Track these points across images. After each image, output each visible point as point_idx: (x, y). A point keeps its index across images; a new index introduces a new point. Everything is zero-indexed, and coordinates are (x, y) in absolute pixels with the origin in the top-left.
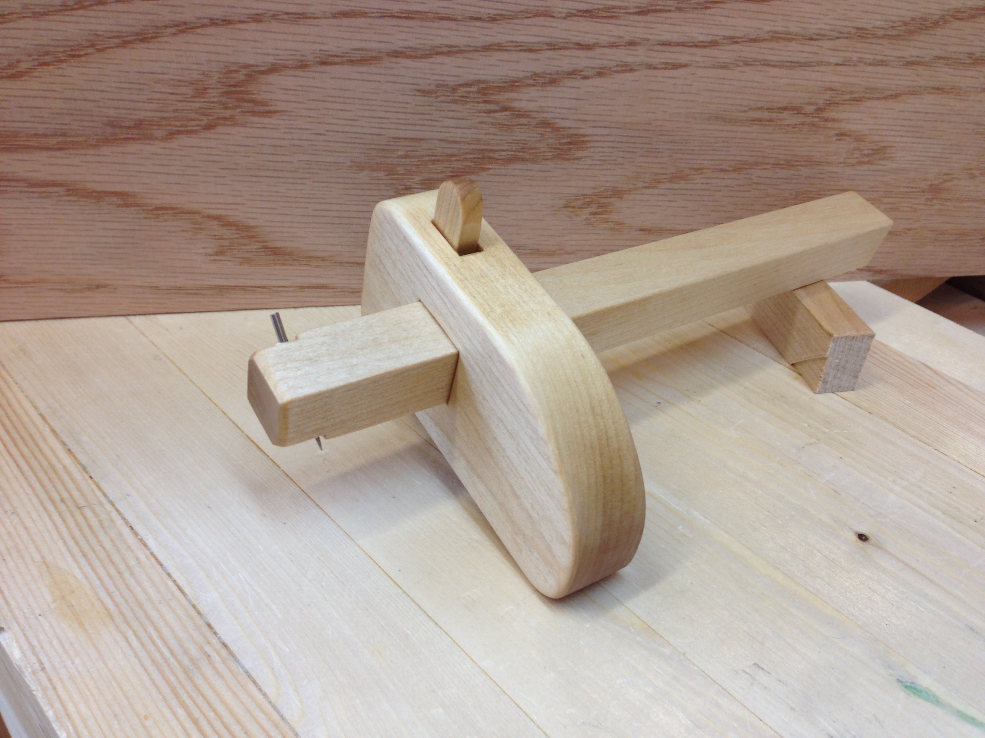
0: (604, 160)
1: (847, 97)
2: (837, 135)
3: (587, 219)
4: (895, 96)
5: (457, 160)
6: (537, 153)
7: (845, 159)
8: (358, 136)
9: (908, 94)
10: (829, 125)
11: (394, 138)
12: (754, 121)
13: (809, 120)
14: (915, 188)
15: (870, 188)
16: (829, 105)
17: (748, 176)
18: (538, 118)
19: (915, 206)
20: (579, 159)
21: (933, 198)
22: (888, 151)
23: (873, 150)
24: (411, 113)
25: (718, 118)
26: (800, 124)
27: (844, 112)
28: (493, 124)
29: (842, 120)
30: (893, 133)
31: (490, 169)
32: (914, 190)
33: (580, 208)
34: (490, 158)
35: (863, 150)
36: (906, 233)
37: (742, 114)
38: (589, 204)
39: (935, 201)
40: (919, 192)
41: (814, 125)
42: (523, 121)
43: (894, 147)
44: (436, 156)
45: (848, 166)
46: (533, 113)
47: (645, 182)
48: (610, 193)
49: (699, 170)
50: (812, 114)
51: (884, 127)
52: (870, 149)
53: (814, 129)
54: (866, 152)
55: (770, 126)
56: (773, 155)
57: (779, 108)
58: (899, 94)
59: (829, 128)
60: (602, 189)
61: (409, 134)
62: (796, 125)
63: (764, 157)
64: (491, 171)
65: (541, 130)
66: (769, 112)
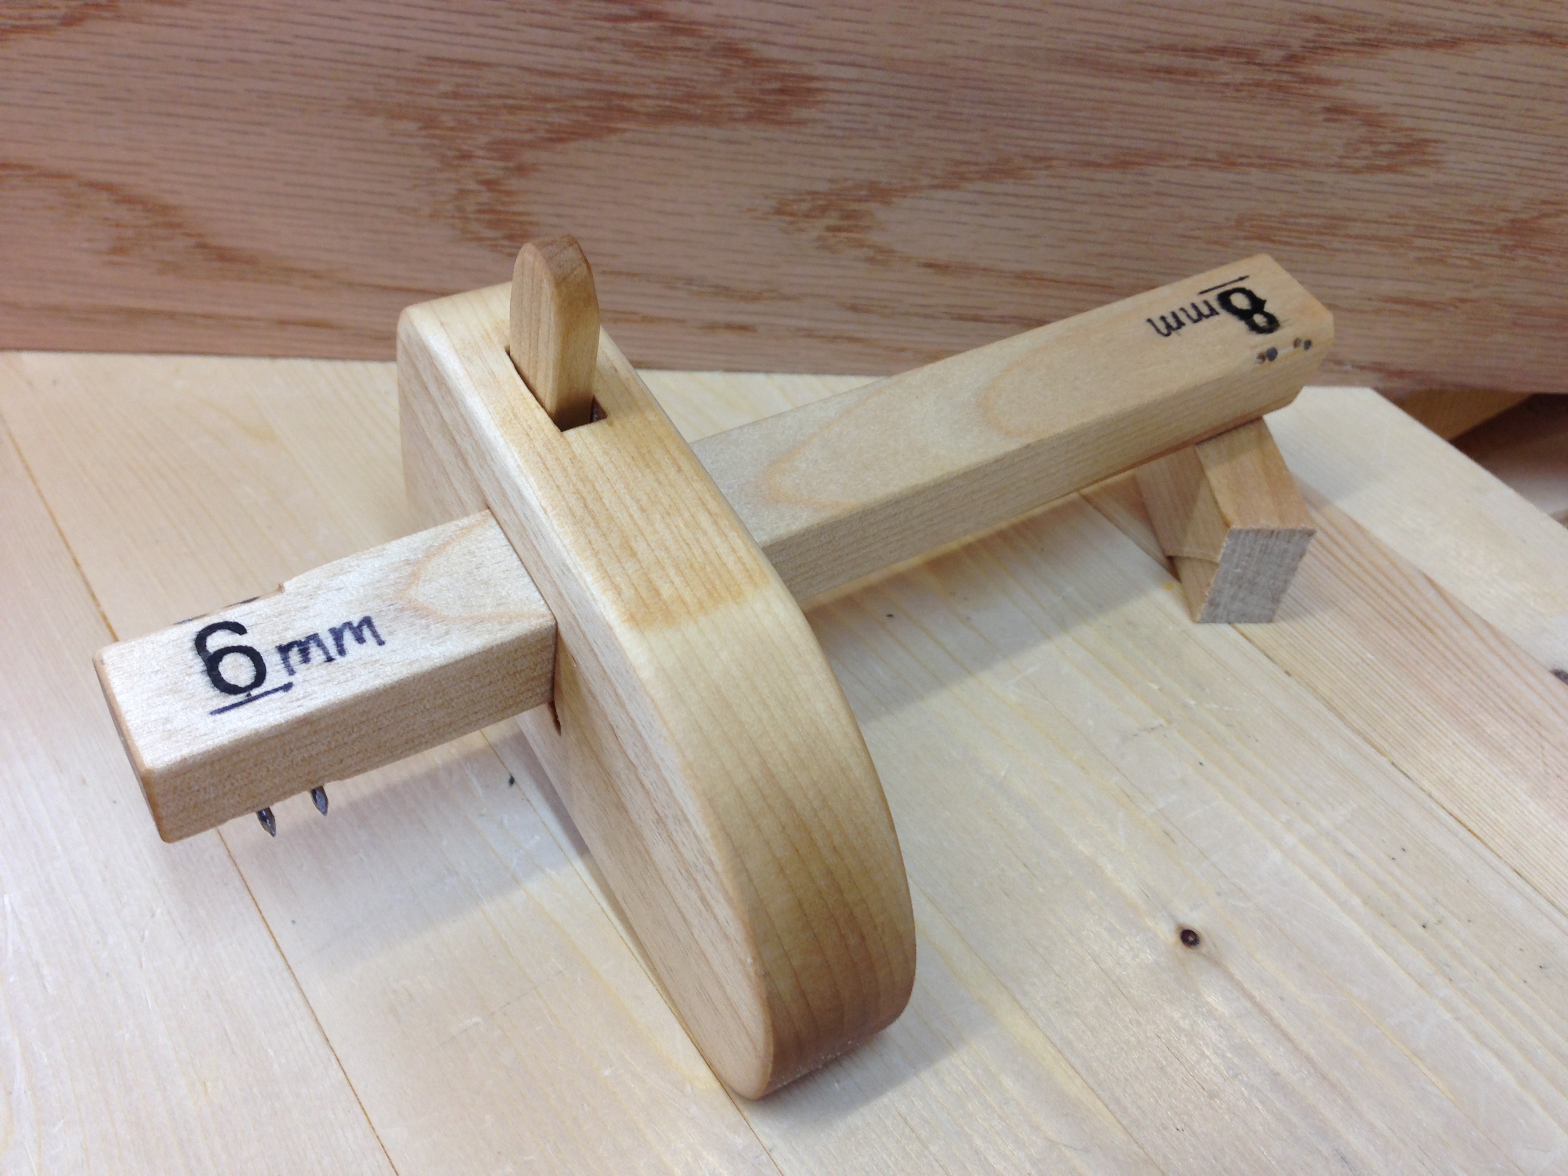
0: (851, 129)
1: (1350, 37)
2: (1328, 110)
3: (819, 239)
4: (1451, 43)
5: (557, 110)
6: (715, 106)
7: (1340, 157)
8: (357, 49)
9: (1479, 41)
10: (1312, 89)
11: (429, 58)
12: (1158, 71)
13: (1269, 77)
14: (1481, 223)
15: (1390, 217)
16: (1313, 50)
17: (1141, 178)
18: (714, 37)
19: (1477, 258)
20: (802, 123)
21: (1516, 246)
22: (1430, 150)
23: (1399, 145)
24: (460, 12)
25: (1081, 62)
26: (1249, 85)
27: (1344, 66)
28: (624, 43)
29: (1338, 83)
30: (1443, 115)
31: (624, 131)
32: (1478, 227)
33: (808, 216)
34: (622, 109)
35: (1379, 144)
36: (1456, 307)
37: (1131, 56)
38: (823, 210)
39: (1520, 251)
40: (1488, 231)
41: (1279, 88)
42: (684, 41)
43: (1443, 142)
44: (514, 98)
45: (1346, 172)
46: (703, 28)
47: (934, 177)
48: (863, 193)
49: (1044, 161)
50: (1277, 65)
51: (1424, 102)
52: (1395, 143)
53: (1280, 95)
54: (1384, 148)
55: (1189, 83)
56: (1194, 142)
57: (1209, 50)
58: (1459, 39)
59: (1310, 96)
60: (849, 184)
61: (459, 53)
62: (1242, 84)
63: (1176, 143)
64: (628, 135)
65: (723, 62)
66: (1187, 56)
